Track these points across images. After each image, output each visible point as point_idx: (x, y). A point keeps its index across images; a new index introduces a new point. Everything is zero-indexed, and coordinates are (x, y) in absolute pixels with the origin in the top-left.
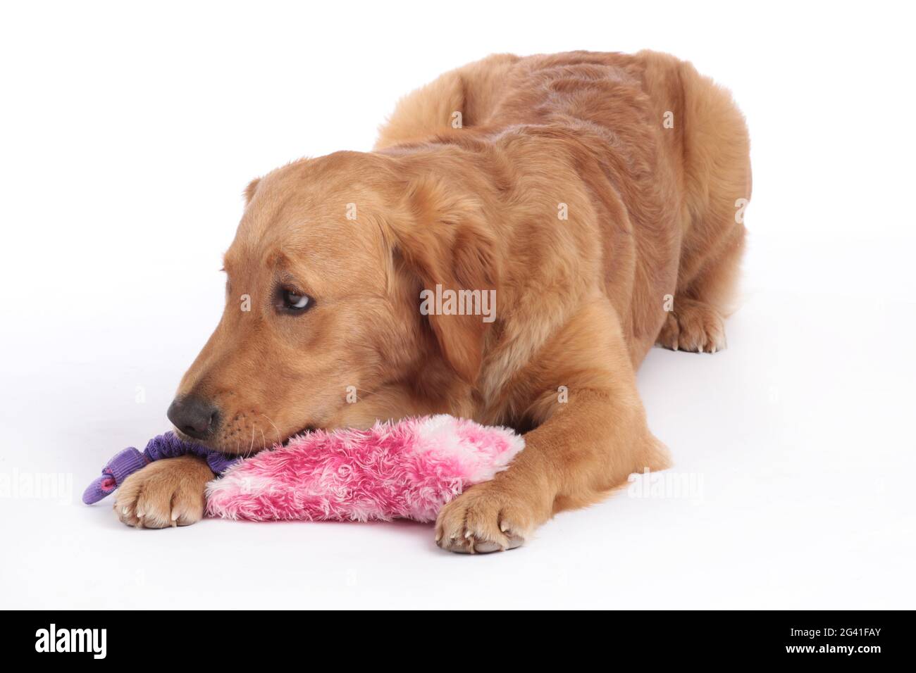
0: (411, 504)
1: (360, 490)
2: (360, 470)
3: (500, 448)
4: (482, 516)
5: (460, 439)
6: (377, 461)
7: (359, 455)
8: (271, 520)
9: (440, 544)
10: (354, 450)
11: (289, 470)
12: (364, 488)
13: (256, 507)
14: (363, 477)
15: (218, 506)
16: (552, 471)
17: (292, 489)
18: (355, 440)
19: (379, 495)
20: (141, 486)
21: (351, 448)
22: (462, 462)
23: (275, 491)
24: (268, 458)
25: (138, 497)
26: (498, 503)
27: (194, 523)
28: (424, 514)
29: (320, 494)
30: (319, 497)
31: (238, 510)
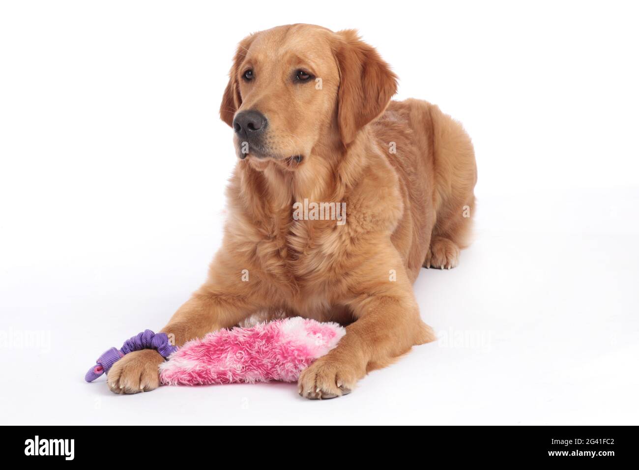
0: (280, 372)
1: (250, 366)
2: (249, 354)
3: (331, 336)
4: (326, 378)
5: (307, 333)
6: (259, 348)
7: (248, 345)
8: (198, 385)
9: (301, 395)
10: (245, 342)
11: (207, 355)
12: (252, 364)
13: (188, 378)
14: (252, 358)
15: (166, 379)
16: (365, 348)
17: (209, 367)
18: (245, 335)
19: (262, 369)
20: (122, 370)
21: (243, 341)
22: (309, 348)
23: (199, 369)
24: (194, 348)
25: (120, 376)
26: (335, 369)
27: (154, 389)
28: (288, 378)
29: (227, 369)
30: (226, 371)
31: (178, 380)
